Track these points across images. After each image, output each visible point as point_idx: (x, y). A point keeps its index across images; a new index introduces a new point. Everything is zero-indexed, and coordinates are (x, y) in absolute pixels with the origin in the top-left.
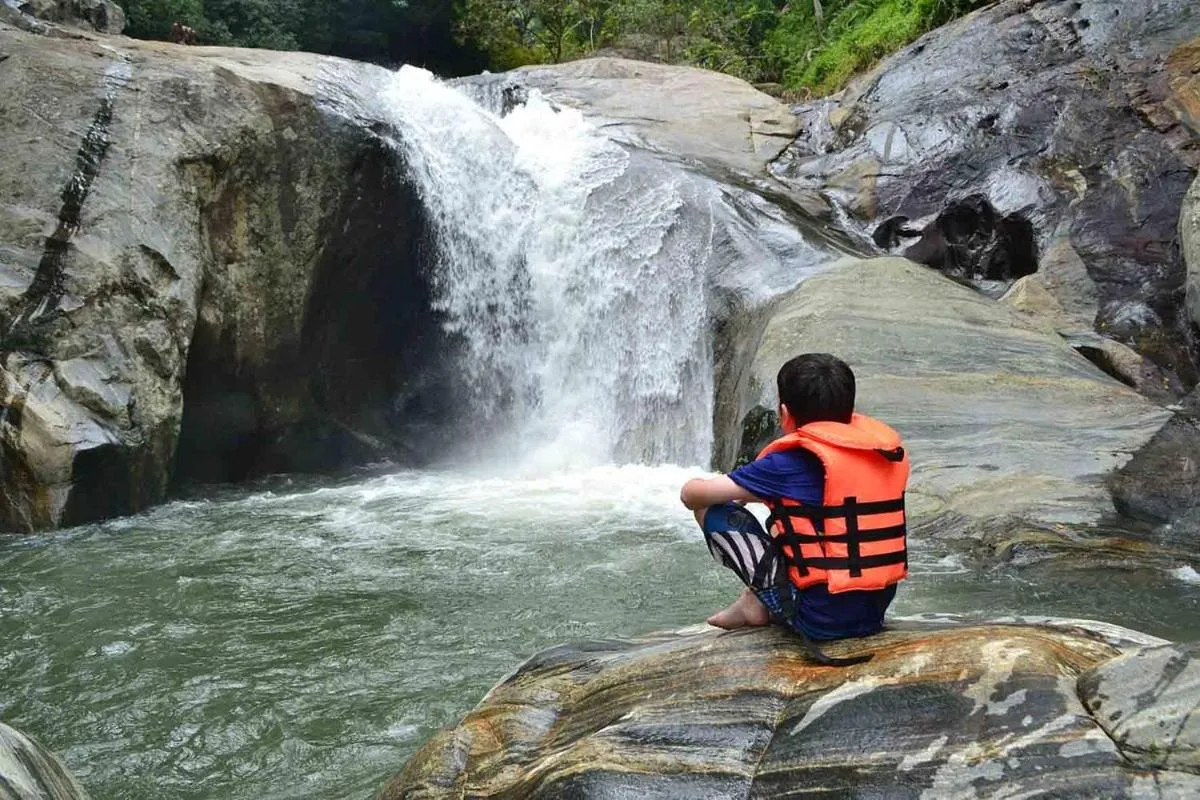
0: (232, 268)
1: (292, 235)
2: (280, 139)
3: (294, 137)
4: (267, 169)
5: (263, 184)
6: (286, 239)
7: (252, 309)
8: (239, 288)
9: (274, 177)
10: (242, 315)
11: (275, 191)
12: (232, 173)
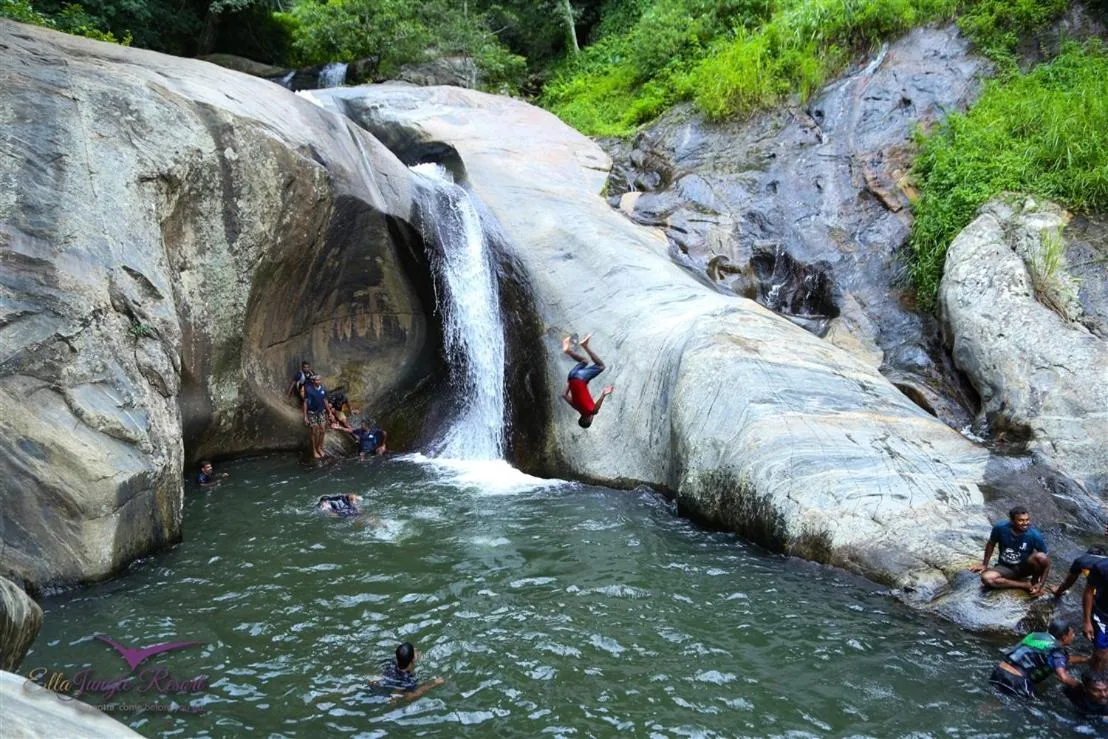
0: (184, 275)
1: (236, 246)
2: (223, 158)
3: (234, 157)
4: (212, 185)
5: (208, 199)
6: (231, 249)
7: (203, 312)
8: (191, 293)
9: (217, 192)
10: (195, 318)
11: (219, 206)
12: (182, 188)
